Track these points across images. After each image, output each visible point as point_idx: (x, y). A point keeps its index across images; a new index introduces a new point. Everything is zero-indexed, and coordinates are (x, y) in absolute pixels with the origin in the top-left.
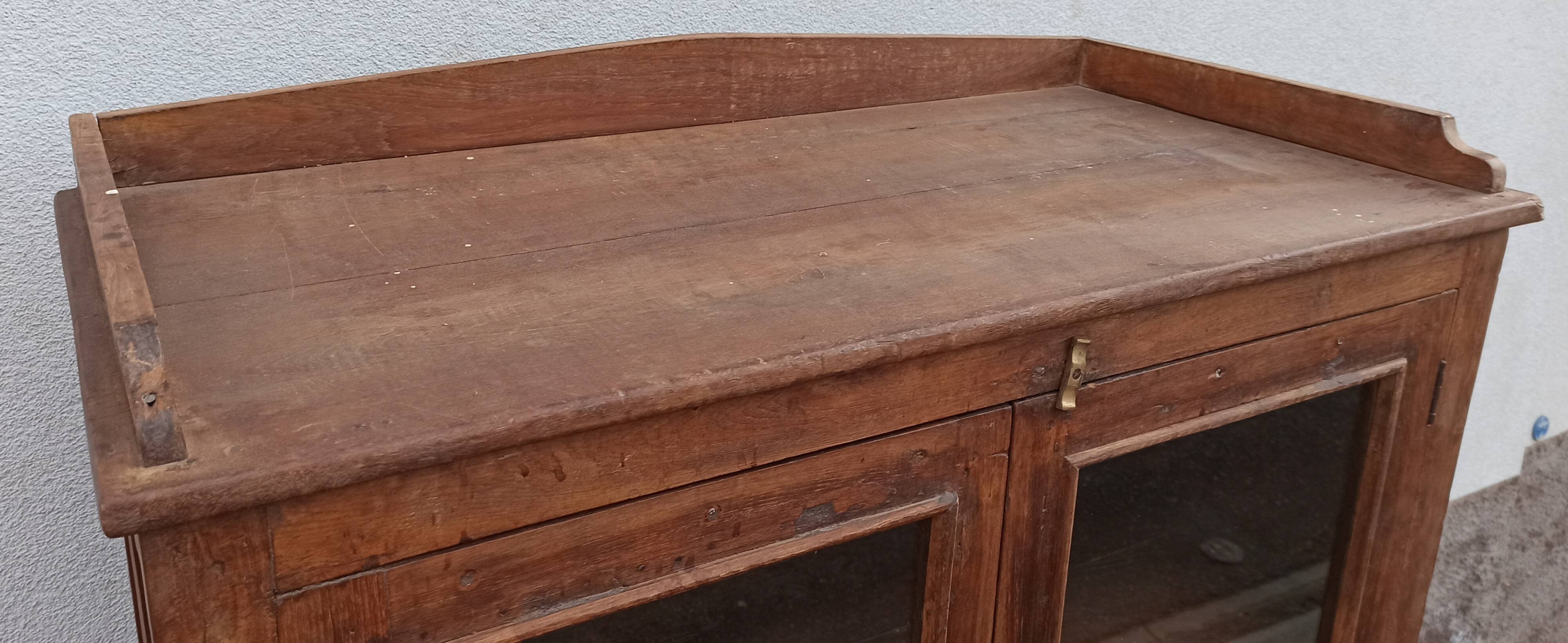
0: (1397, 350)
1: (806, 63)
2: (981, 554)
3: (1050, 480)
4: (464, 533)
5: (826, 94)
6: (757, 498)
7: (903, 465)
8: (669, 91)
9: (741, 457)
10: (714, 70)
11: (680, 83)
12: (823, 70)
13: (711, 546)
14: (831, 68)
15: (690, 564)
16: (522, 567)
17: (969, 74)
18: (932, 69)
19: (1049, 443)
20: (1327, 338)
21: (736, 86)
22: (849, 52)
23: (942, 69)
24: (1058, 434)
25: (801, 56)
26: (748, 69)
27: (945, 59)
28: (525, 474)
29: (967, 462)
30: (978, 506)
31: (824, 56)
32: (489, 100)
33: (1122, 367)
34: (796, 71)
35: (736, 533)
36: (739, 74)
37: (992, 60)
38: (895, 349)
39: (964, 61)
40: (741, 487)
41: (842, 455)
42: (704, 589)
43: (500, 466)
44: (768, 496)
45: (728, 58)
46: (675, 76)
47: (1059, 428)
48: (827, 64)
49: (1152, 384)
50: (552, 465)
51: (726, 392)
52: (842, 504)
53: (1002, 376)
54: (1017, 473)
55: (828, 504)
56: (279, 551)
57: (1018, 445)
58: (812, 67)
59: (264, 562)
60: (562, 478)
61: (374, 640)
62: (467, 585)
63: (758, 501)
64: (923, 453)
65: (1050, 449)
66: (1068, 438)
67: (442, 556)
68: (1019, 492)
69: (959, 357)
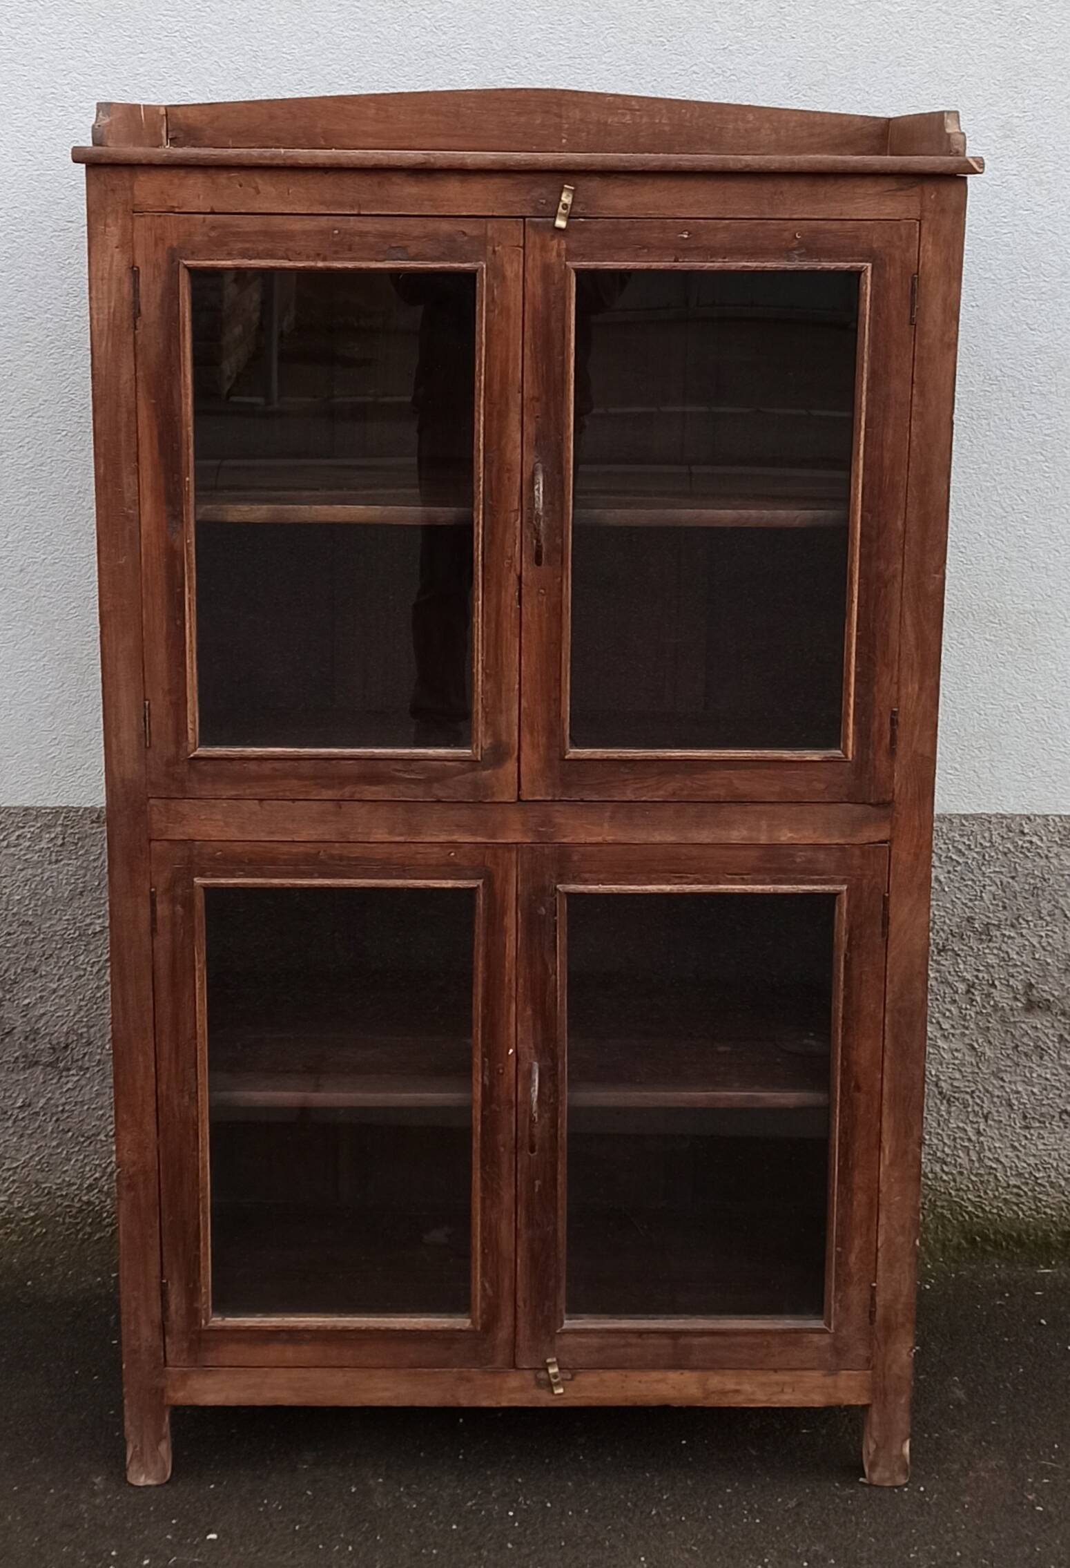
0: (861, 255)
1: (624, 115)
2: (509, 310)
3: (554, 275)
4: (212, 208)
5: (642, 140)
6: (361, 232)
7: (451, 238)
8: (514, 124)
9: (352, 207)
10: (548, 112)
11: (523, 119)
12: (638, 121)
13: (336, 252)
14: (644, 120)
15: (324, 259)
17: (774, 136)
18: (738, 130)
19: (553, 249)
20: (785, 230)
21: (566, 126)
22: (660, 109)
23: (746, 130)
24: (559, 245)
25: (619, 109)
26: (577, 114)
27: (748, 122)
28: (241, 186)
29: (494, 246)
30: (504, 277)
31: (638, 110)
34: (616, 119)
35: (350, 250)
36: (568, 117)
37: (795, 127)
39: (767, 125)
40: (352, 224)
41: (412, 221)
42: (329, 269)
43: (229, 178)
44: (367, 233)
45: (559, 105)
46: (518, 114)
47: (559, 241)
48: (641, 117)
49: (629, 229)
50: (254, 185)
51: (335, 162)
52: (413, 250)
53: (516, 199)
54: (530, 263)
55: (404, 248)
56: (136, 192)
57: (529, 245)
58: (628, 117)
59: (129, 195)
60: (258, 192)
61: (171, 248)
62: (213, 234)
63: (362, 234)
64: (464, 233)
65: (554, 253)
66: (567, 250)
67: (202, 216)
68: (534, 277)
69: (485, 181)
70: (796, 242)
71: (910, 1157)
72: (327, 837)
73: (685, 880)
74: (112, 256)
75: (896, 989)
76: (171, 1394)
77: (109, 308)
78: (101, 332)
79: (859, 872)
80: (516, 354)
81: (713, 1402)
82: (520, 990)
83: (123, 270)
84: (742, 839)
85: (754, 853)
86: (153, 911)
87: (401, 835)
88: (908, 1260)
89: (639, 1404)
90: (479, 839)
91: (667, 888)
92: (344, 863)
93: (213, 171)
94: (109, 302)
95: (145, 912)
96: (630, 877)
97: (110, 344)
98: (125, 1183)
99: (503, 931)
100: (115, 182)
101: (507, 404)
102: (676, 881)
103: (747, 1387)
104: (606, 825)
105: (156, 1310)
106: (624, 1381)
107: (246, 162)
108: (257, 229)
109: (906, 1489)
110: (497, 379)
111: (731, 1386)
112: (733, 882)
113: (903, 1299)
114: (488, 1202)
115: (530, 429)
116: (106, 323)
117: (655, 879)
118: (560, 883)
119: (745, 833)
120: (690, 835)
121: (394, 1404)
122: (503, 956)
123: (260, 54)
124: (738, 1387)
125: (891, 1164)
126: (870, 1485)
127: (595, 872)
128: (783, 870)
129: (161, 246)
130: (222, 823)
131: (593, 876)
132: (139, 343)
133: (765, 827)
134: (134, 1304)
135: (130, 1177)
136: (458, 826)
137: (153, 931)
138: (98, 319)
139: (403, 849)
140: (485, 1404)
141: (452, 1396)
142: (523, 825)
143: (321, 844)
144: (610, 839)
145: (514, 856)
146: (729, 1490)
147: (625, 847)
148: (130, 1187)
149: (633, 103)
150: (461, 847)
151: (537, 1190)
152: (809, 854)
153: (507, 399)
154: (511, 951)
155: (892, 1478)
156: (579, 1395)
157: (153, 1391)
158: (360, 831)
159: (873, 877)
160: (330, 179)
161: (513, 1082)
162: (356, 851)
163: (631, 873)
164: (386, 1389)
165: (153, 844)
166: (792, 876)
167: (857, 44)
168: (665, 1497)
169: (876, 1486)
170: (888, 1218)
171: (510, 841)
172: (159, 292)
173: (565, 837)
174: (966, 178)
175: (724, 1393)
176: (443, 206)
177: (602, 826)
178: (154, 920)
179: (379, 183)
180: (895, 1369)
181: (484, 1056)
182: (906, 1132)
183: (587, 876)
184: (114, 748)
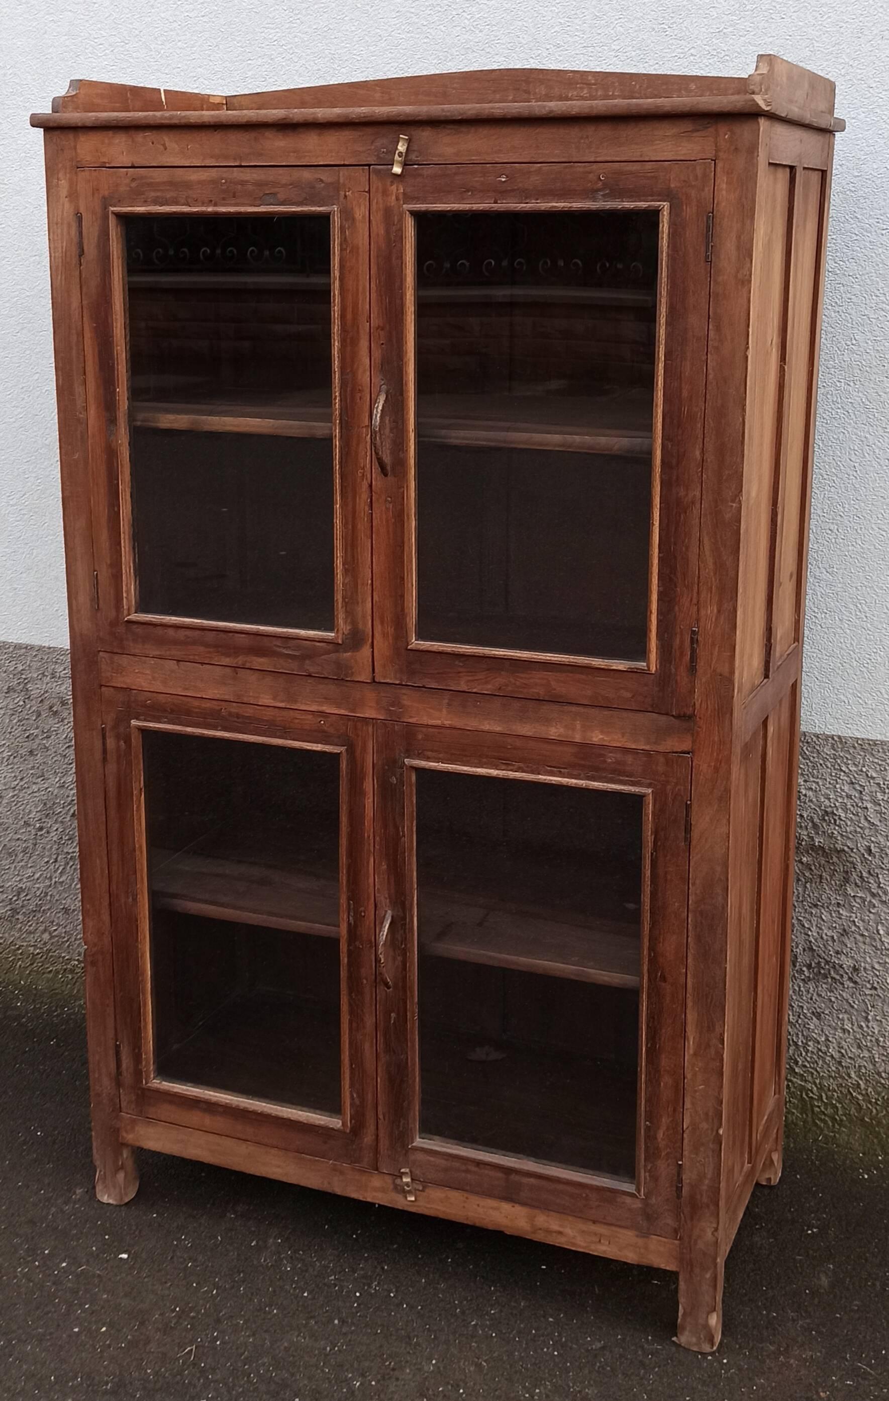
0: (659, 195)
1: (581, 88)
2: (358, 249)
3: (396, 217)
4: (132, 164)
6: (242, 181)
7: (311, 185)
9: (235, 159)
10: (519, 89)
12: (594, 94)
13: (224, 199)
14: (600, 93)
15: (215, 205)
16: (152, 183)
19: (392, 193)
20: (590, 173)
22: (613, 83)
24: (397, 190)
25: (577, 84)
26: (543, 90)
27: (691, 91)
28: (153, 143)
29: (345, 192)
30: (354, 219)
31: (594, 83)
32: (390, 99)
33: (436, 160)
34: (575, 93)
35: (234, 196)
36: (535, 93)
38: (291, 116)
40: (235, 174)
41: (281, 170)
42: (216, 213)
43: (145, 137)
44: (247, 181)
47: (397, 187)
48: (597, 91)
49: (455, 174)
50: (162, 143)
51: (218, 120)
52: (281, 196)
53: (361, 149)
54: (374, 207)
55: (275, 194)
56: (79, 151)
57: (373, 190)
58: (585, 91)
59: (74, 153)
60: (166, 149)
61: (104, 197)
62: (133, 185)
63: (243, 183)
64: (321, 180)
65: (394, 197)
66: (404, 194)
67: (126, 170)
68: (377, 218)
69: (337, 134)
70: (601, 183)
71: (713, 1051)
72: (227, 697)
73: (511, 767)
74: (63, 205)
75: (698, 892)
76: (124, 1134)
77: (62, 247)
78: (57, 267)
79: (663, 778)
80: (364, 288)
81: (539, 1237)
82: (377, 847)
83: (71, 217)
84: (559, 736)
85: (570, 750)
86: (104, 744)
87: (282, 701)
88: (711, 1146)
89: (477, 1225)
90: (343, 712)
91: (494, 772)
92: (239, 720)
93: (132, 132)
94: (62, 243)
95: (98, 744)
96: (465, 759)
97: (63, 277)
98: (89, 959)
99: (363, 793)
100: (64, 143)
101: (358, 332)
102: (504, 767)
103: (568, 1231)
104: (444, 710)
105: (113, 1065)
106: (465, 1202)
108: (165, 179)
109: (710, 1358)
110: (349, 310)
111: (555, 1226)
112: (552, 774)
113: (707, 1182)
114: (354, 1025)
115: (377, 354)
116: (61, 259)
117: (485, 763)
118: (407, 758)
119: (562, 730)
120: (514, 727)
121: (284, 1179)
122: (363, 816)
123: (336, 56)
124: (561, 1229)
125: (696, 1054)
126: (678, 1346)
127: (436, 751)
128: (597, 769)
129: (96, 195)
130: (150, 677)
131: (434, 754)
132: (84, 276)
133: (578, 727)
134: (97, 1057)
135: (93, 955)
136: (326, 698)
137: (105, 760)
138: (55, 257)
139: (285, 713)
140: (354, 1195)
141: (329, 1183)
142: (377, 703)
143: (223, 703)
144: (447, 723)
145: (370, 729)
146: (551, 1319)
147: (460, 732)
148: (93, 963)
149: (590, 78)
150: (328, 717)
151: (392, 1022)
152: (619, 756)
153: (358, 327)
154: (369, 812)
155: (698, 1344)
156: (429, 1206)
157: (112, 1130)
158: (251, 694)
159: (676, 784)
160: (218, 136)
161: (372, 925)
162: (249, 711)
163: (466, 756)
164: (279, 1167)
165: (103, 689)
166: (604, 775)
167: (843, 21)
168: (492, 1312)
169: (684, 1348)
170: (693, 1104)
171: (367, 715)
172: (96, 234)
173: (411, 717)
175: (548, 1231)
176: (306, 156)
177: (440, 710)
178: (105, 751)
179: (255, 138)
180: (701, 1245)
181: (349, 899)
182: (709, 1027)
183: (429, 753)
184: (74, 608)
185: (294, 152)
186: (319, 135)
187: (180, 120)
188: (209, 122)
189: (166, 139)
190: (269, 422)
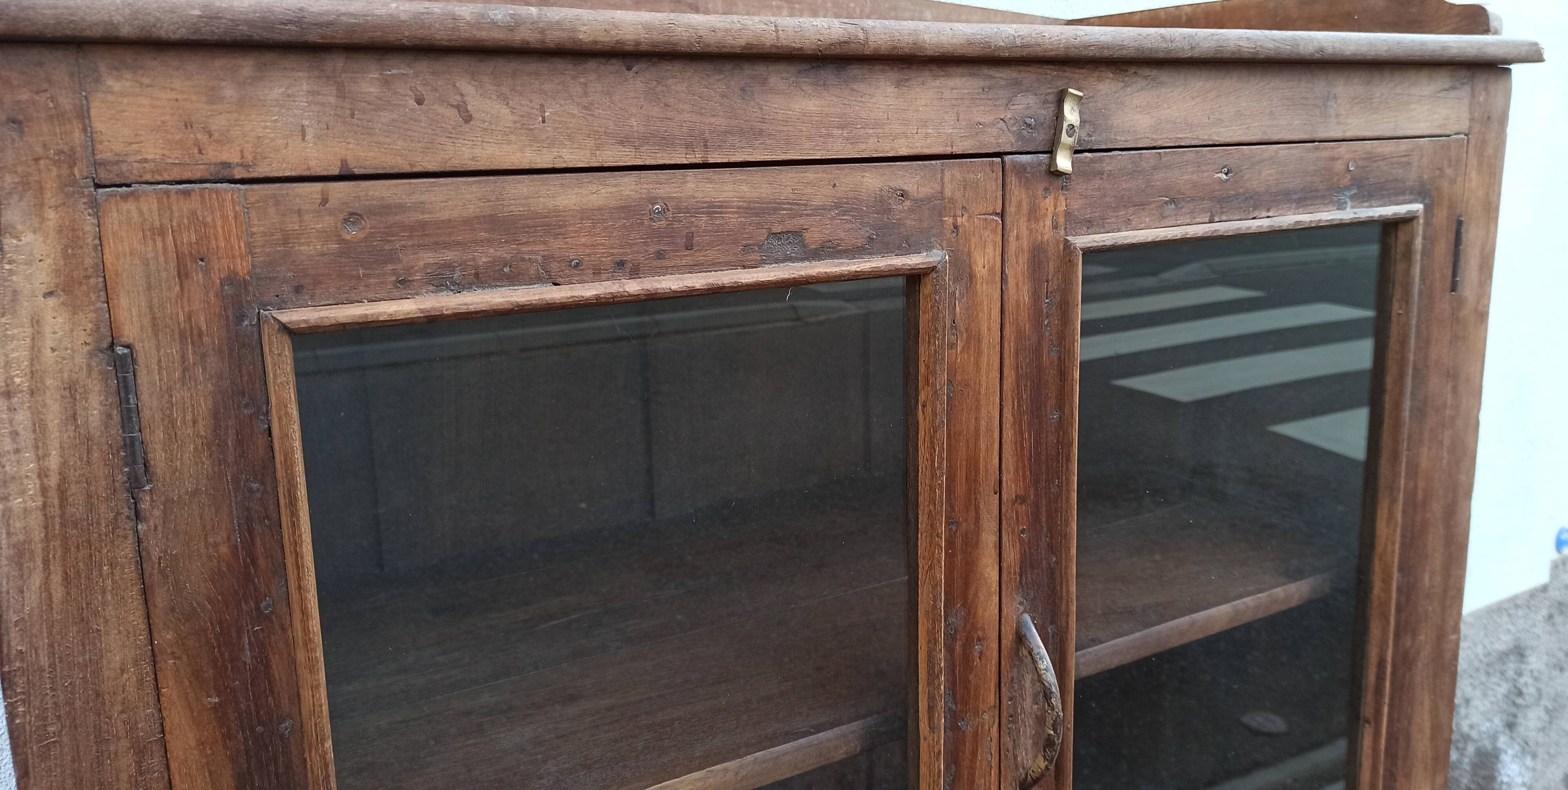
0: (1411, 193)
2: (979, 341)
3: (1051, 264)
4: (344, 162)
6: (711, 205)
7: (881, 204)
9: (688, 147)
13: (660, 255)
15: (635, 273)
16: (423, 225)
19: (1046, 215)
20: (1338, 159)
24: (1055, 206)
28: (420, 101)
29: (955, 216)
30: (972, 277)
35: (689, 247)
38: (861, 35)
40: (691, 186)
43: (386, 82)
44: (723, 206)
47: (1056, 199)
49: (1154, 168)
50: (456, 99)
51: (662, 38)
52: (813, 237)
53: (987, 119)
54: (1012, 245)
55: (797, 234)
56: (98, 125)
57: (1011, 209)
59: (78, 135)
60: (468, 118)
61: (231, 279)
62: (352, 233)
63: (713, 209)
64: (904, 194)
65: (1048, 223)
66: (1067, 214)
67: (318, 186)
68: (1017, 270)
69: (937, 83)
70: (1349, 177)
74: (36, 322)
77: (43, 474)
83: (80, 360)
93: (337, 63)
97: (56, 578)
100: (24, 96)
101: (977, 520)
107: (441, 36)
108: (471, 210)
110: (961, 476)
115: (1012, 555)
116: (36, 521)
129: (198, 277)
132: (155, 553)
153: (977, 509)
172: (204, 406)
174: (1509, 70)
176: (870, 136)
185: (841, 127)
186: (898, 84)
187: (542, 32)
188: (638, 43)
189: (467, 87)
190: (726, 770)
